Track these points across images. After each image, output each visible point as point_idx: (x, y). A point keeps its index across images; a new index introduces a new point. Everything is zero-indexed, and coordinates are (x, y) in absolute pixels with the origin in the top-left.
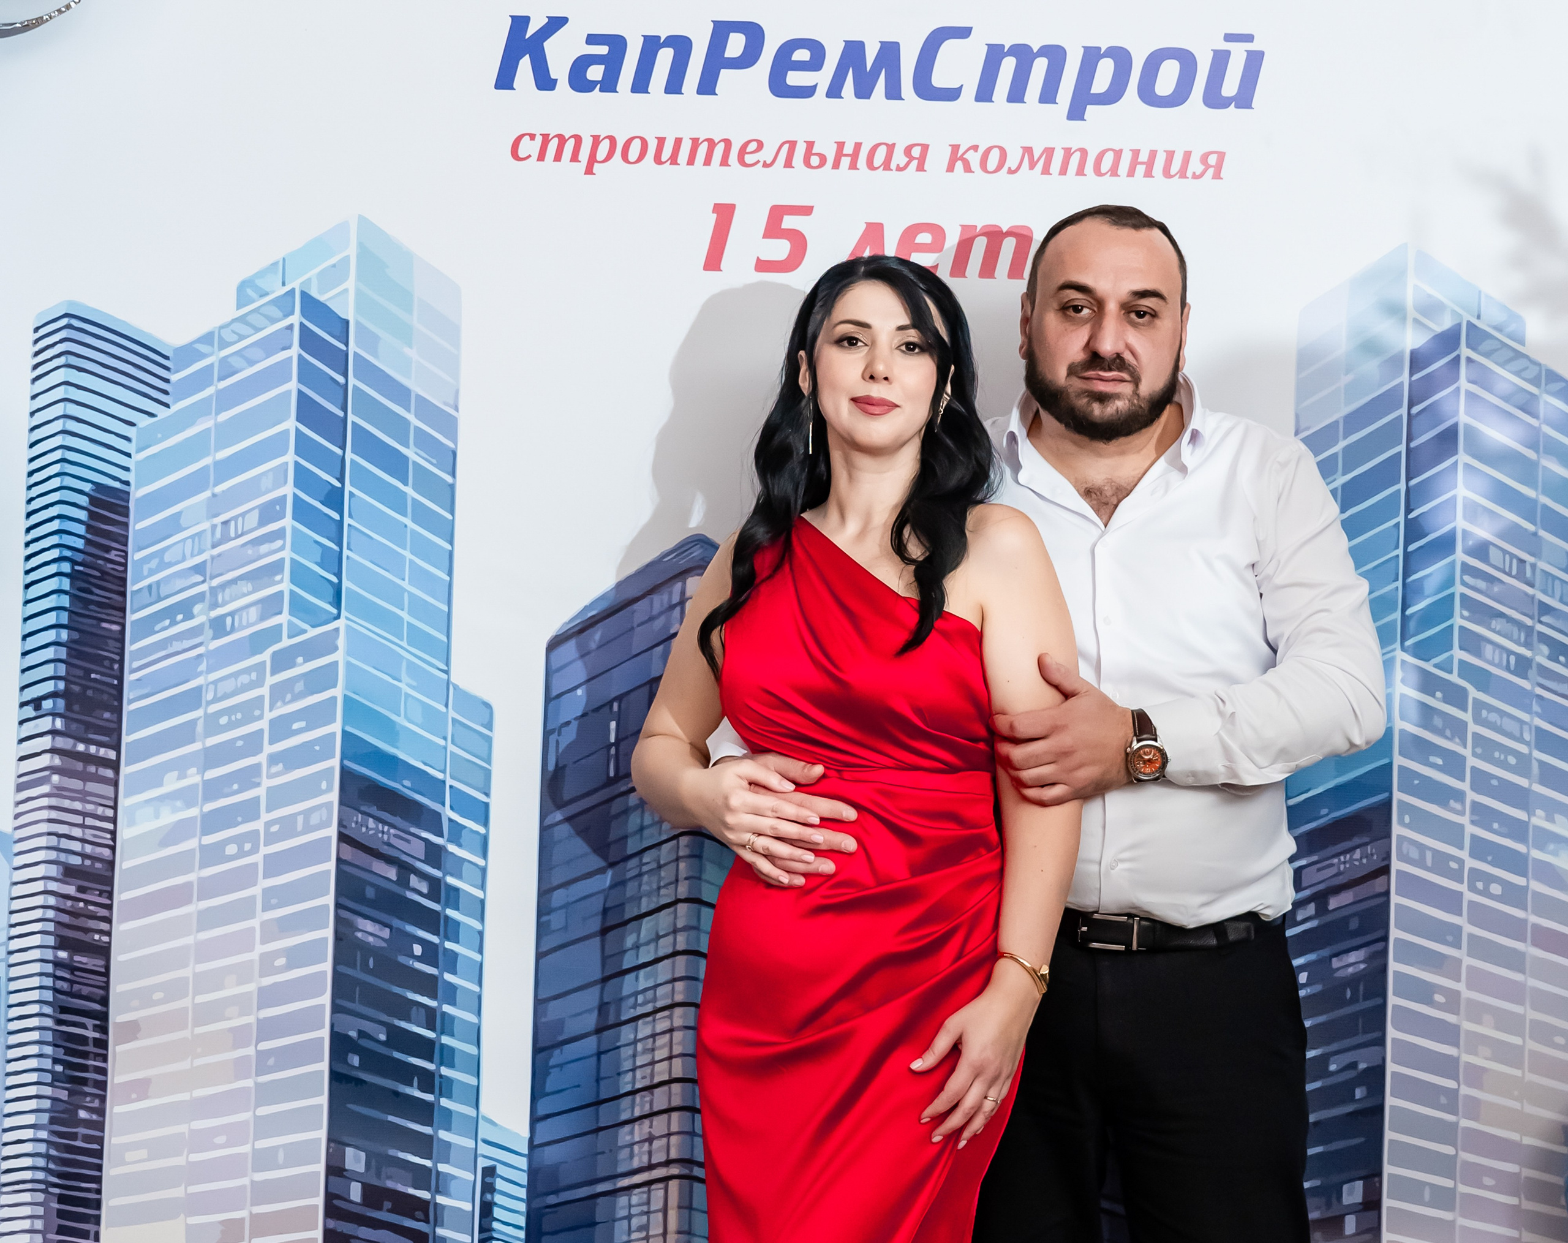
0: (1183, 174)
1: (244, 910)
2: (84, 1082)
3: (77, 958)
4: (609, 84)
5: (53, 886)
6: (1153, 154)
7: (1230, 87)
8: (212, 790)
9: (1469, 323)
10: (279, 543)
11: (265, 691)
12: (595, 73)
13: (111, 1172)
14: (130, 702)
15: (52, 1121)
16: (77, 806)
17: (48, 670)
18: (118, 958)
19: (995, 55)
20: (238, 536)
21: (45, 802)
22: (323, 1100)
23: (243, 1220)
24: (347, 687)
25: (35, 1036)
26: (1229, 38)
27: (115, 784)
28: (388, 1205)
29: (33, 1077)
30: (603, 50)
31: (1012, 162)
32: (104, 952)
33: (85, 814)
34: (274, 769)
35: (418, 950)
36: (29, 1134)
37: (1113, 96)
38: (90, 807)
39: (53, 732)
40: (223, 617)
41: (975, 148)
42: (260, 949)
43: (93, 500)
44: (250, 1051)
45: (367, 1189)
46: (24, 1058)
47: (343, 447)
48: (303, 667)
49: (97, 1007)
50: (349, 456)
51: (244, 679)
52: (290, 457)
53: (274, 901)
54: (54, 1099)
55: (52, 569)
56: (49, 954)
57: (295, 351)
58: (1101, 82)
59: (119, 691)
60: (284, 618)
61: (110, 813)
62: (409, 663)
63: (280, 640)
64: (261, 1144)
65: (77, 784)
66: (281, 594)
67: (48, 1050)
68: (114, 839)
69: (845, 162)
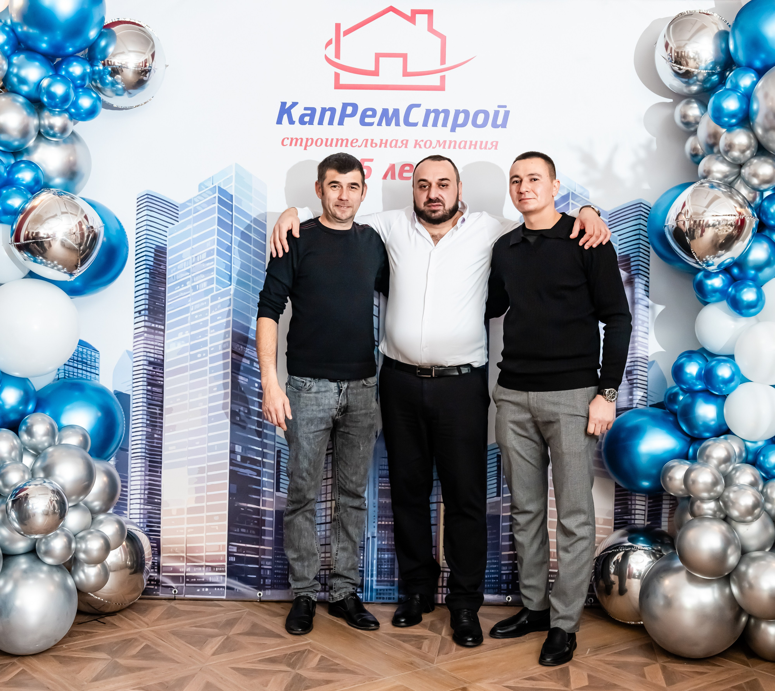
0: (485, 148)
1: (204, 373)
2: (156, 426)
3: (153, 389)
4: (311, 122)
5: (146, 367)
6: (476, 142)
7: (499, 122)
8: (193, 337)
9: (572, 193)
10: (212, 263)
11: (209, 307)
12: (307, 119)
13: (164, 453)
14: (168, 311)
15: (147, 438)
16: (152, 343)
17: (143, 302)
18: (166, 388)
19: (428, 112)
20: (200, 261)
21: (142, 342)
22: (228, 431)
23: (205, 467)
24: (234, 306)
25: (141, 412)
26: (499, 106)
27: (164, 336)
28: (248, 462)
29: (140, 425)
30: (309, 112)
31: (434, 145)
32: (162, 387)
33: (155, 345)
34: (212, 331)
35: (256, 385)
36: (139, 442)
37: (464, 124)
38: (156, 343)
39: (145, 321)
40: (196, 285)
41: (422, 141)
42: (209, 385)
43: (156, 250)
44: (206, 416)
45: (242, 457)
46: (138, 419)
47: (232, 234)
48: (220, 300)
49: (160, 403)
50: (234, 236)
51: (203, 304)
52: (216, 237)
53: (213, 371)
54: (147, 432)
55: (144, 271)
56: (145, 388)
57: (217, 204)
58: (461, 120)
59: (165, 307)
60: (214, 285)
61: (162, 345)
62: (253, 299)
63: (213, 292)
64: (210, 444)
65: (152, 336)
66: (213, 278)
67: (145, 417)
68: (163, 353)
69: (383, 145)
